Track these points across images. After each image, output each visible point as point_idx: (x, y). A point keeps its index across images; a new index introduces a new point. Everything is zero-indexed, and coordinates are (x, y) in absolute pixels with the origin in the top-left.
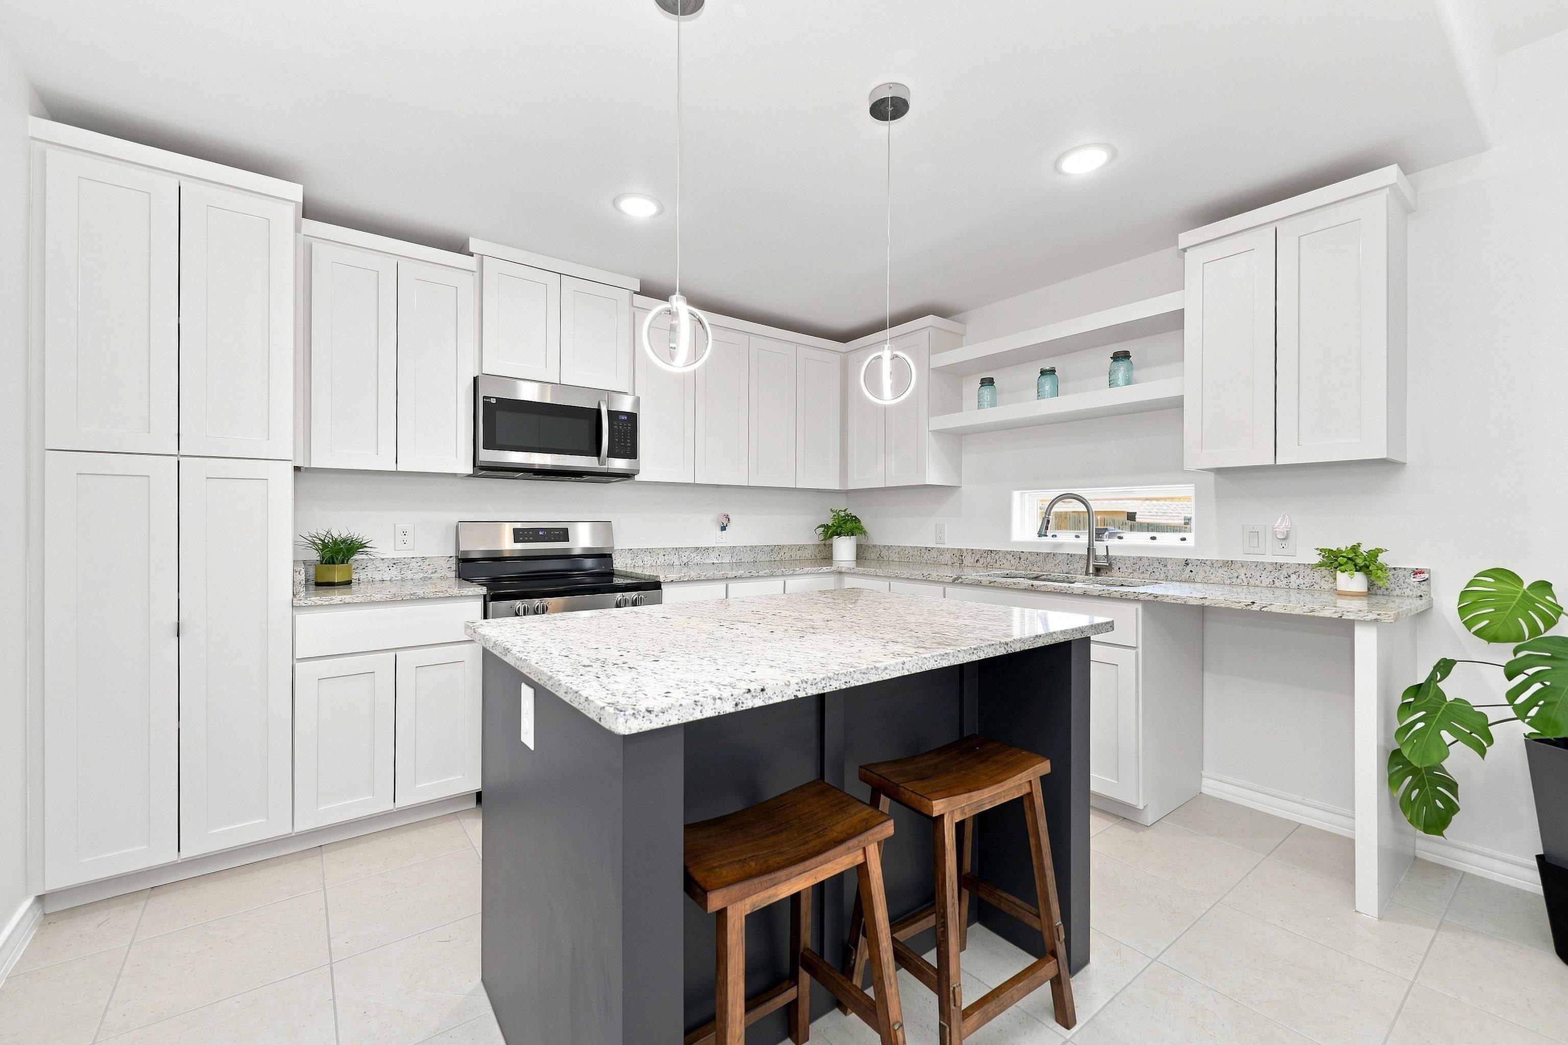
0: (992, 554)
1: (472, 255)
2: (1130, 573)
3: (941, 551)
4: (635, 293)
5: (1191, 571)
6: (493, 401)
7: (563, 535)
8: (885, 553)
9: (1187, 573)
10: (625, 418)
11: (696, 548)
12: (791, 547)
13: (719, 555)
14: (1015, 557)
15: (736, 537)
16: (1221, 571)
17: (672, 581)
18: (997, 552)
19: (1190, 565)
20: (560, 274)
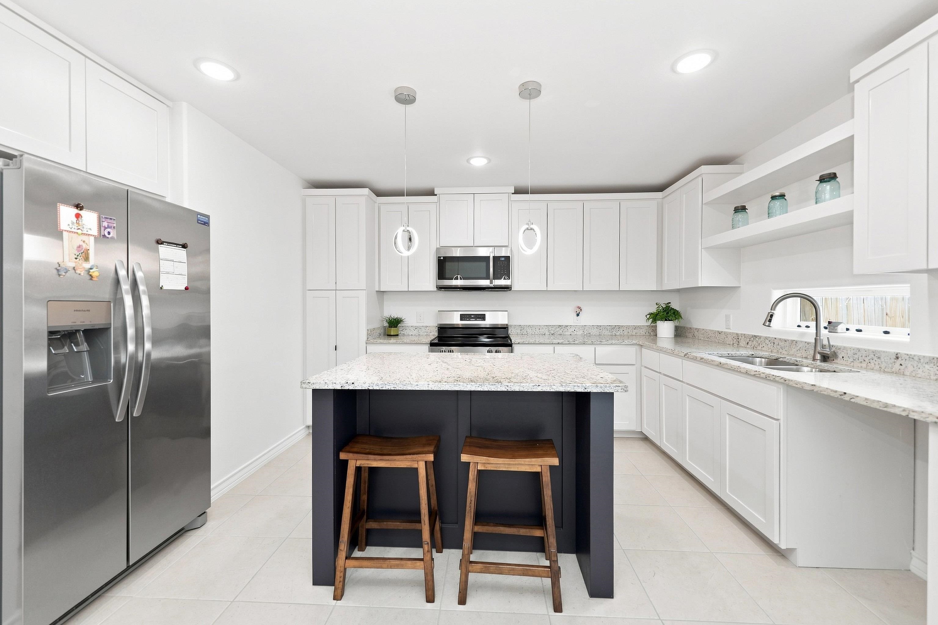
0: (756, 339)
1: (436, 195)
2: (851, 362)
3: (726, 334)
4: (513, 194)
5: (901, 365)
6: (442, 258)
7: (482, 317)
8: (696, 333)
9: (897, 366)
10: (503, 259)
11: (559, 325)
12: (628, 327)
13: (575, 330)
14: (771, 342)
15: (586, 319)
16: (927, 366)
17: (519, 343)
18: (760, 337)
19: (900, 359)
20: (474, 194)
